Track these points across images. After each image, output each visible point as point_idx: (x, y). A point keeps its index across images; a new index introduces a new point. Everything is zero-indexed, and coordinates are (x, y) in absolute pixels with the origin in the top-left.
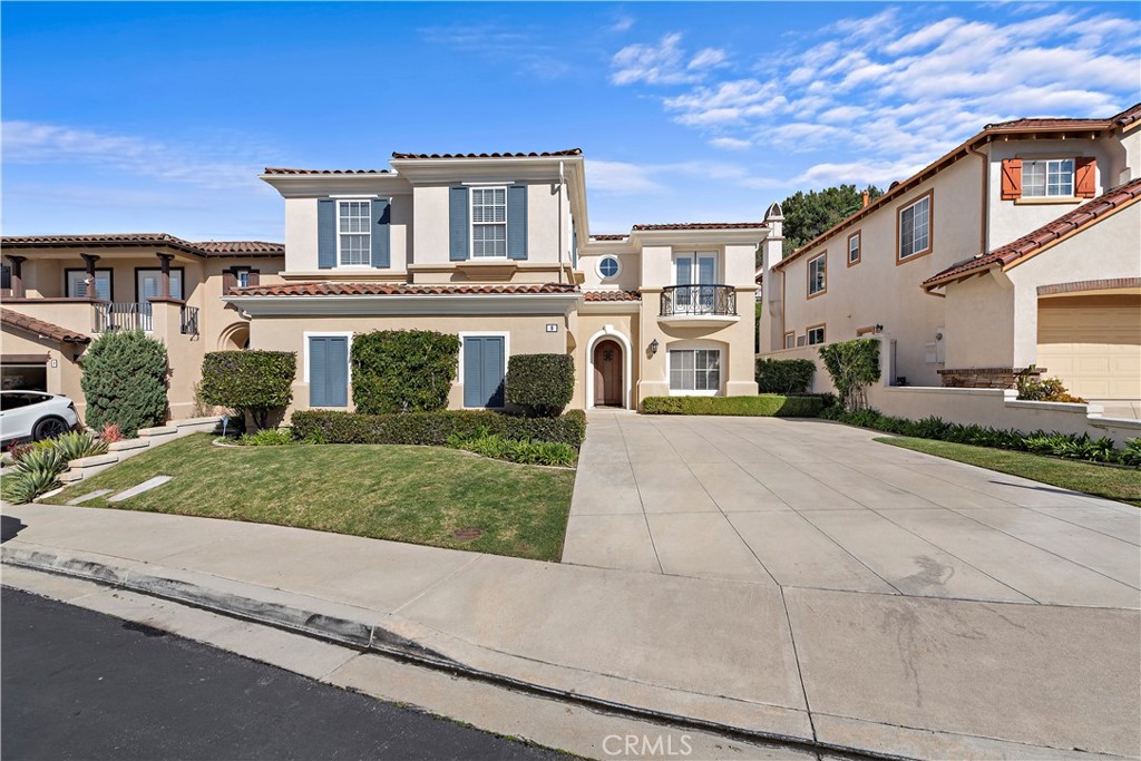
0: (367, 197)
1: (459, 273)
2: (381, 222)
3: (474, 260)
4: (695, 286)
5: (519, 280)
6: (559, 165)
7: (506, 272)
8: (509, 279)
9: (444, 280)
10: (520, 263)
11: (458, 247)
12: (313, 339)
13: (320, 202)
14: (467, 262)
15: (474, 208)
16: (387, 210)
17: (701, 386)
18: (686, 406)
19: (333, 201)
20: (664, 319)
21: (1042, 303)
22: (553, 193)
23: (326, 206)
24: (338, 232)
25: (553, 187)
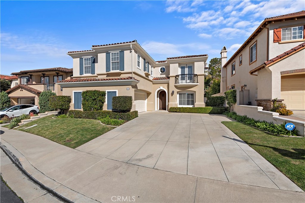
0: (90, 57)
1: (108, 75)
2: (93, 63)
3: (112, 71)
4: (186, 74)
5: (122, 76)
6: (130, 45)
7: (119, 74)
8: (120, 76)
9: (105, 77)
10: (122, 72)
11: (108, 69)
13: (80, 59)
14: (110, 72)
15: (112, 58)
16: (94, 60)
17: (188, 104)
19: (83, 58)
20: (176, 84)
21: (282, 77)
22: (130, 53)
23: (81, 60)
24: (84, 66)
25: (130, 51)
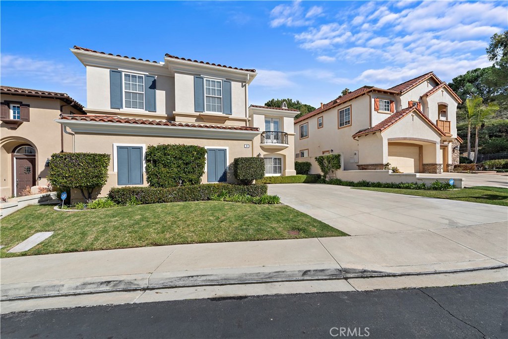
0: (142, 74)
1: (200, 118)
2: (151, 88)
3: (206, 113)
4: (272, 132)
5: (228, 124)
6: (247, 75)
7: (223, 120)
8: (224, 123)
9: (192, 121)
10: (230, 117)
11: (198, 105)
12: (119, 148)
13: (112, 72)
14: (203, 113)
15: (206, 88)
16: (154, 82)
17: (275, 172)
18: (273, 180)
19: (120, 72)
20: (262, 145)
21: (390, 144)
22: (243, 87)
23: (115, 74)
24: (124, 90)
25: (242, 84)
